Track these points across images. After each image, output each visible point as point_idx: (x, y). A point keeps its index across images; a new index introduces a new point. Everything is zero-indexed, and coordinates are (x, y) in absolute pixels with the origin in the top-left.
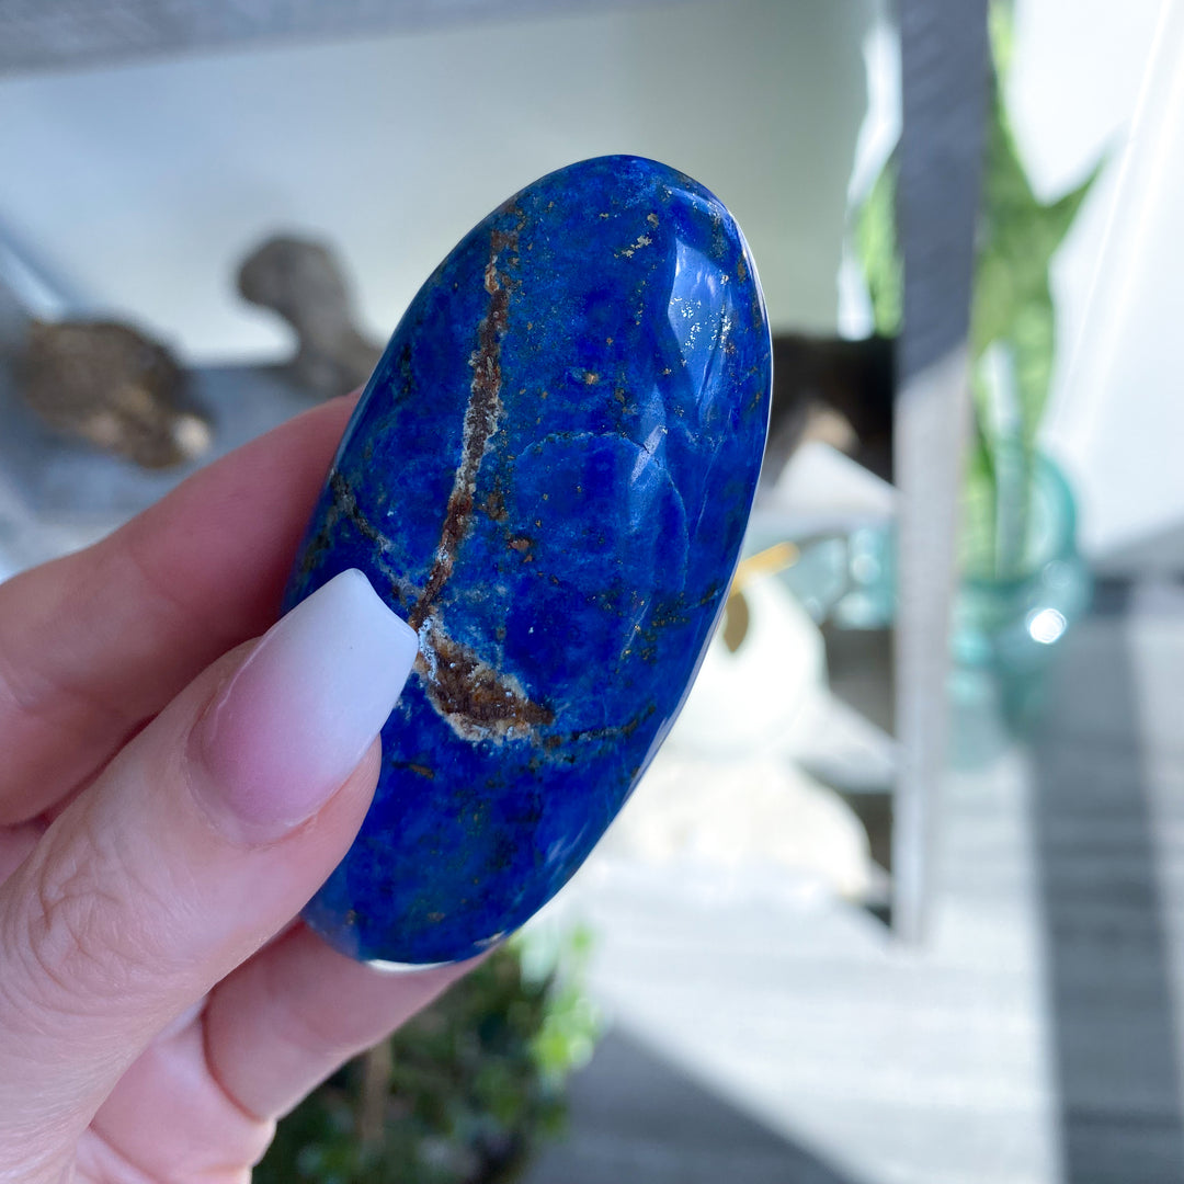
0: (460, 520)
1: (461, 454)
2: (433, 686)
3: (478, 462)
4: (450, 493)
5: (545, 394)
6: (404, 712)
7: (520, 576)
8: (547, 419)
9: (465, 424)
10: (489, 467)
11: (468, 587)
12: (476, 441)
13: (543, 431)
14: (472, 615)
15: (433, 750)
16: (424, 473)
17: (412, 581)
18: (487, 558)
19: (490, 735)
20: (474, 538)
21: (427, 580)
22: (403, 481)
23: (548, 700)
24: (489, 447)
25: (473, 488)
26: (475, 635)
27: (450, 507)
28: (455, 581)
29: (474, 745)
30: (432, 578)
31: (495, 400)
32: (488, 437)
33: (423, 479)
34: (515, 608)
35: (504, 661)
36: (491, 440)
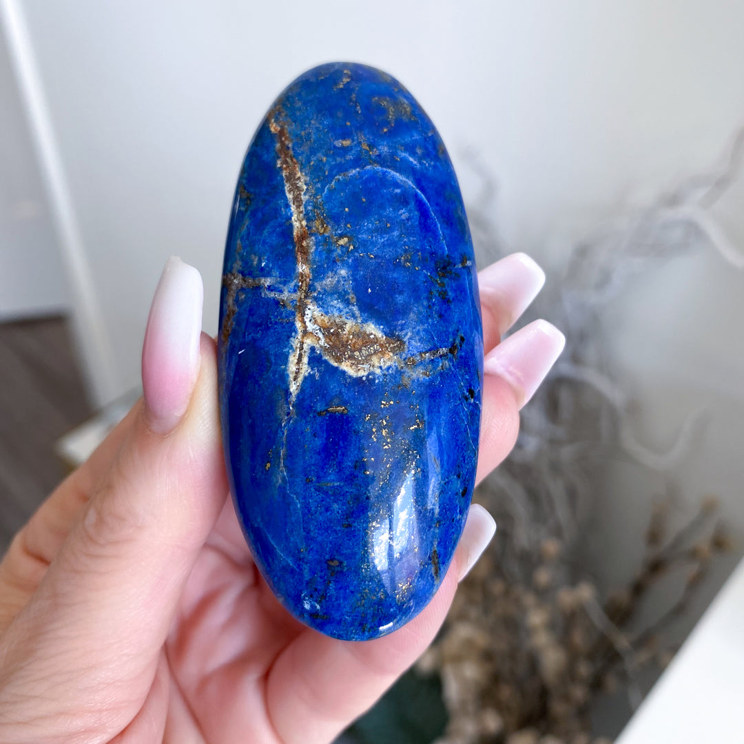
0: (304, 244)
1: (290, 210)
2: (325, 349)
3: (302, 208)
4: (292, 233)
5: (325, 159)
6: (314, 375)
7: (350, 261)
8: (331, 170)
9: (287, 194)
10: (310, 208)
11: (323, 278)
12: (297, 199)
13: (331, 177)
14: (332, 294)
15: (341, 392)
16: (274, 231)
17: (289, 292)
18: (328, 258)
19: (371, 368)
20: (316, 249)
21: (298, 287)
22: (264, 243)
23: (397, 333)
24: (304, 198)
25: (304, 223)
26: (338, 306)
27: (296, 240)
28: (315, 279)
29: (364, 379)
30: (300, 284)
31: (299, 174)
32: (302, 193)
33: (275, 235)
34: (355, 280)
35: (361, 316)
36: (305, 194)
